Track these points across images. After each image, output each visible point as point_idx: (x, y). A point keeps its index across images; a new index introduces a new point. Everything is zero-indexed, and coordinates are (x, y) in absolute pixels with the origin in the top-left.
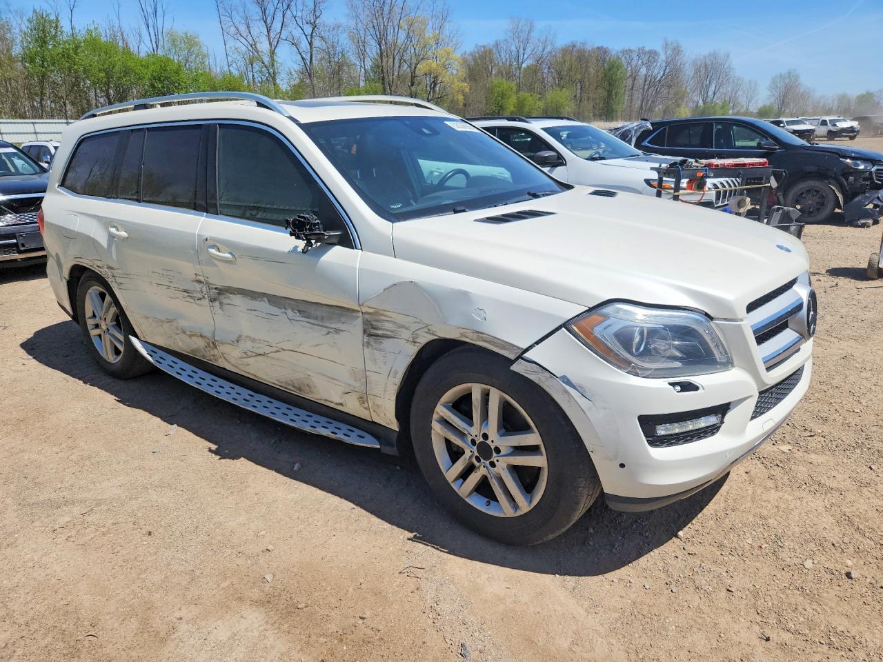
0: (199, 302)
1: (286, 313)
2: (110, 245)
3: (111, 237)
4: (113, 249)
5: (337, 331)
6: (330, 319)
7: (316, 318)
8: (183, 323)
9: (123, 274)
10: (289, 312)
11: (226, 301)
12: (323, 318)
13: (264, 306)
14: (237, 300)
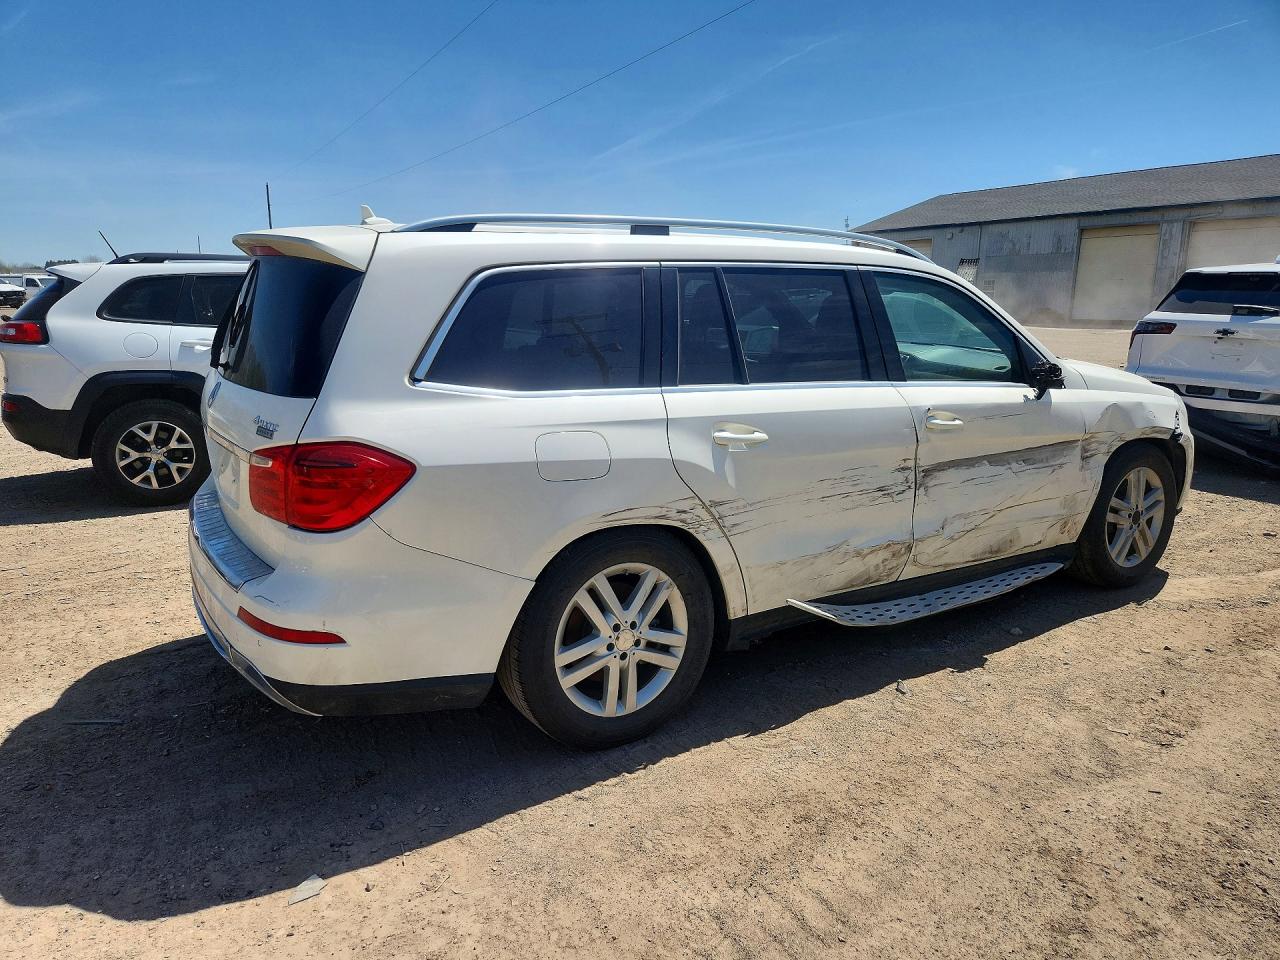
0: (897, 498)
1: (1010, 468)
2: (719, 461)
3: (720, 447)
4: (728, 468)
5: (1061, 466)
6: (1054, 456)
7: (1042, 461)
8: (856, 542)
9: (745, 507)
10: (1014, 465)
11: (931, 483)
12: (1047, 459)
13: (986, 469)
14: (950, 475)
